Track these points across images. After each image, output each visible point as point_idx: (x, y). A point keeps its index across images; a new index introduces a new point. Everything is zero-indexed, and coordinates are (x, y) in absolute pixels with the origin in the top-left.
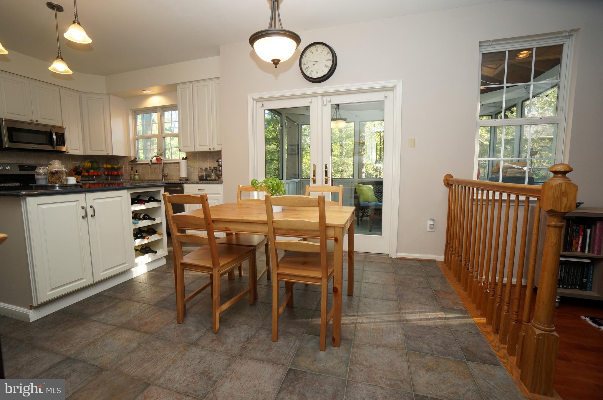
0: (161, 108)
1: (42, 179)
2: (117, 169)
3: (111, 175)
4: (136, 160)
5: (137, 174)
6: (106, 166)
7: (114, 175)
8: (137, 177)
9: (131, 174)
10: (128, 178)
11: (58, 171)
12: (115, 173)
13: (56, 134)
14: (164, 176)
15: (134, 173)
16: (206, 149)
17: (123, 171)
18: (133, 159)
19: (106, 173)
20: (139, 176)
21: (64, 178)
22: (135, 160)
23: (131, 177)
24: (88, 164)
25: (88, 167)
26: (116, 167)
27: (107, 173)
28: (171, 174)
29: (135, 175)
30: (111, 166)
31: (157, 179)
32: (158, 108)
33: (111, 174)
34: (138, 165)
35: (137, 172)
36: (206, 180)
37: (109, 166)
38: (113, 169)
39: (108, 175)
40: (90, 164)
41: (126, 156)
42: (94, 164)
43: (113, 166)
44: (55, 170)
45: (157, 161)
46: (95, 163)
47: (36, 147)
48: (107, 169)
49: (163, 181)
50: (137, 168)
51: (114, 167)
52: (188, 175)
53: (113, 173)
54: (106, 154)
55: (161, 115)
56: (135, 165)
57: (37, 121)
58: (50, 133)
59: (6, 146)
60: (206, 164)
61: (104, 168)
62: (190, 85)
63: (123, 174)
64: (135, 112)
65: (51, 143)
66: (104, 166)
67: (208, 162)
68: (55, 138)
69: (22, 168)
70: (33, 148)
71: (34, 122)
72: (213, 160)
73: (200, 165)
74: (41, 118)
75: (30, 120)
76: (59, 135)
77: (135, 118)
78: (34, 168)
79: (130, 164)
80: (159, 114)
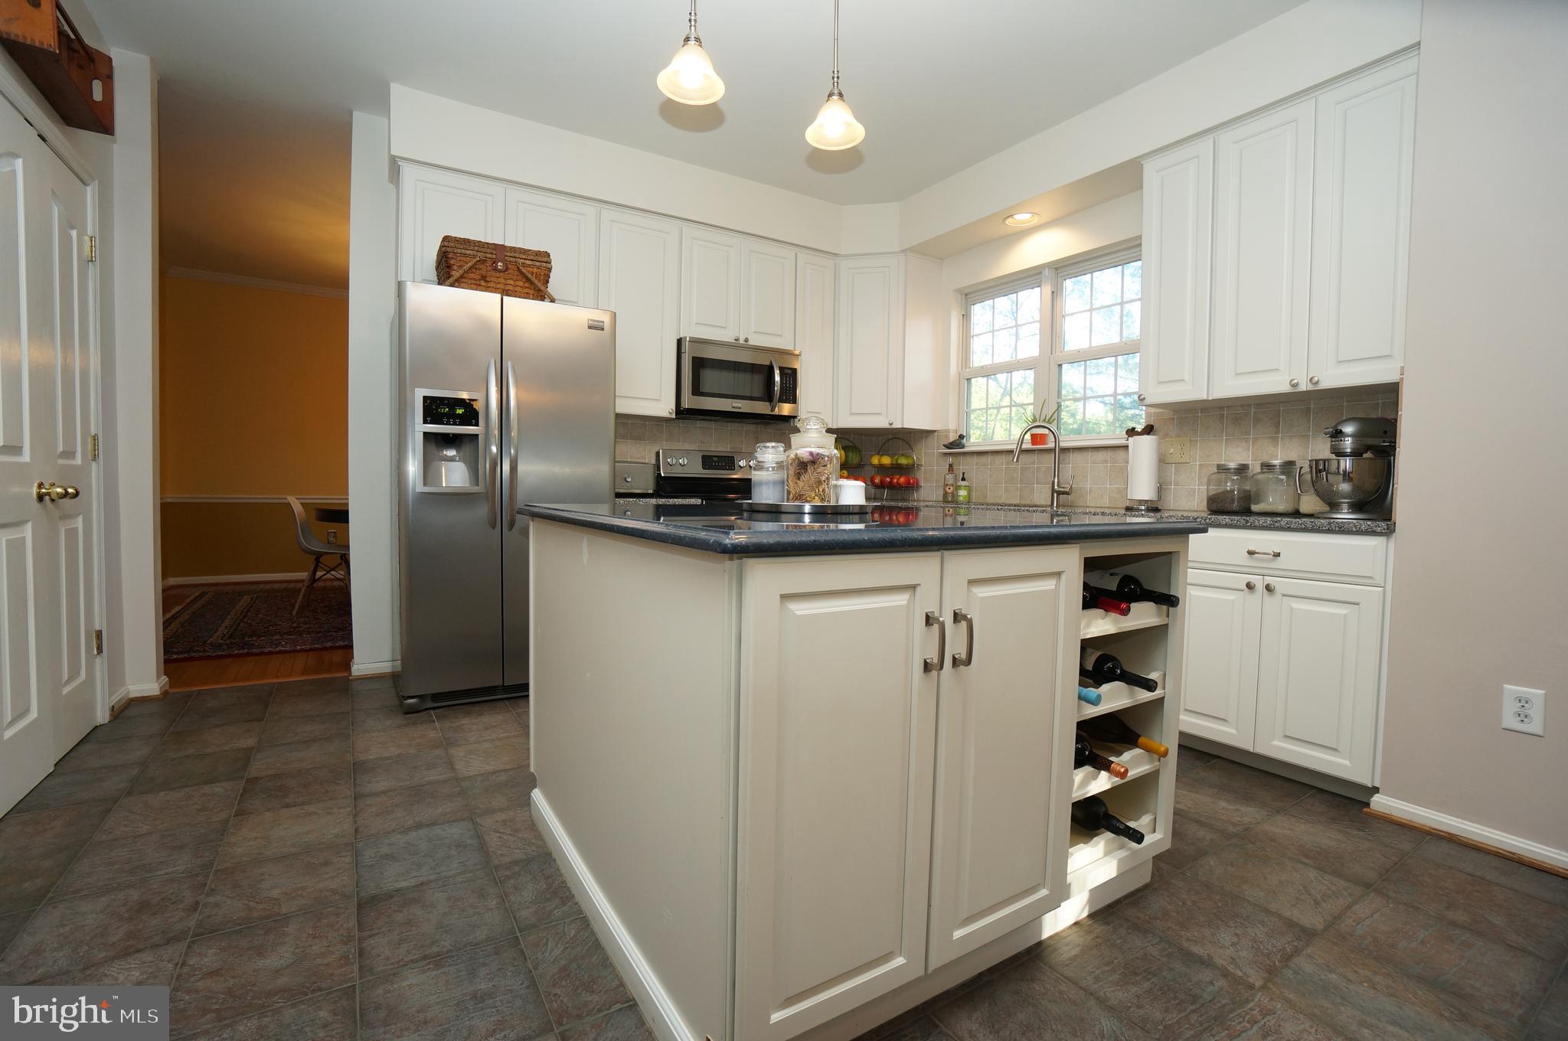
0: (1056, 269)
1: (767, 483)
2: (908, 470)
3: (891, 486)
4: (961, 443)
5: (963, 483)
6: (879, 460)
7: (899, 487)
8: (963, 493)
9: (947, 485)
10: (938, 495)
11: (818, 454)
12: (902, 480)
13: (781, 369)
14: (1059, 493)
15: (956, 479)
16: (1276, 384)
17: (921, 476)
18: (952, 438)
19: (877, 481)
20: (969, 489)
21: (833, 482)
22: (958, 443)
23: (945, 494)
26: (903, 461)
27: (881, 481)
28: (1081, 488)
29: (958, 488)
30: (892, 461)
31: (1028, 502)
32: (1047, 270)
33: (891, 482)
34: (969, 458)
35: (963, 479)
36: (1248, 512)
37: (886, 460)
38: (897, 469)
39: (882, 485)
41: (935, 431)
42: (850, 454)
43: (897, 461)
44: (811, 454)
45: (1032, 445)
46: (852, 451)
47: (740, 405)
48: (881, 467)
49: (1052, 508)
50: (963, 466)
51: (899, 462)
52: (1160, 490)
53: (895, 480)
54: (885, 425)
55: (1053, 292)
56: (958, 458)
57: (746, 340)
58: (770, 369)
59: (686, 404)
60: (1240, 450)
61: (874, 466)
62: (1205, 146)
63: (923, 485)
64: (970, 296)
65: (768, 396)
66: (875, 460)
67: (1247, 441)
68: (779, 383)
69: (708, 461)
70: (733, 407)
71: (742, 341)
72: (1277, 432)
73: (1208, 456)
74: (755, 332)
75: (734, 337)
76: (786, 374)
77: (966, 317)
78: (729, 462)
79: (946, 454)
80: (1047, 289)
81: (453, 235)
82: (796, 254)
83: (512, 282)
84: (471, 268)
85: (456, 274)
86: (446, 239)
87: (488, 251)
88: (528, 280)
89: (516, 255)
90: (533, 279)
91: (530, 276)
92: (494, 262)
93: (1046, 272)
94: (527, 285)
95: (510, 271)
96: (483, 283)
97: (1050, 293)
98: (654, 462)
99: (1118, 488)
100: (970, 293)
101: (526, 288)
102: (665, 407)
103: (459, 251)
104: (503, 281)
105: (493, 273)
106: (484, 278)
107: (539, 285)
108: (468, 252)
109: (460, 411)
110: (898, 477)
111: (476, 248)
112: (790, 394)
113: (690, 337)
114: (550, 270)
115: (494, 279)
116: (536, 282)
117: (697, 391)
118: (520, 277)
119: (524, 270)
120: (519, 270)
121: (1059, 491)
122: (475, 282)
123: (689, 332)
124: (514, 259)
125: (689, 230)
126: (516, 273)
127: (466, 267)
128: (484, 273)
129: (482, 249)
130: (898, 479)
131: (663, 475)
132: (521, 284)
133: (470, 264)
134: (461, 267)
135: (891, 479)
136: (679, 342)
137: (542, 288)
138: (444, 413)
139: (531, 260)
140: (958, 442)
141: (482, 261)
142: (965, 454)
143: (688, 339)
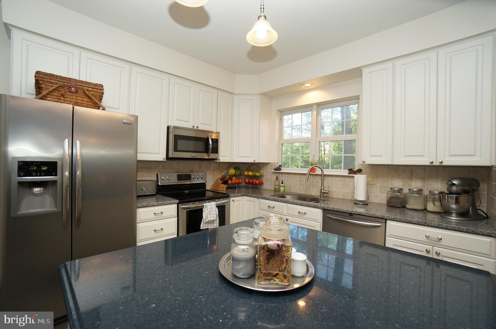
0: (318, 105)
2: (259, 177)
3: (252, 184)
5: (282, 185)
7: (256, 184)
8: (282, 188)
9: (276, 185)
10: (272, 188)
15: (279, 183)
17: (264, 180)
19: (247, 181)
20: (285, 187)
23: (275, 188)
24: (232, 171)
25: (232, 174)
26: (257, 174)
27: (249, 181)
29: (280, 186)
30: (253, 173)
33: (252, 182)
34: (284, 175)
35: (282, 183)
37: (250, 173)
38: (255, 177)
39: (249, 183)
40: (234, 170)
41: (270, 163)
42: (237, 171)
43: (255, 174)
47: (195, 155)
48: (248, 176)
50: (281, 177)
52: (368, 197)
53: (254, 181)
54: (252, 161)
55: (317, 114)
56: (279, 174)
57: (197, 127)
58: (208, 139)
59: (170, 156)
60: (397, 181)
61: (245, 175)
62: (389, 65)
63: (264, 183)
64: (282, 112)
65: (206, 151)
66: (246, 173)
67: (400, 178)
68: (211, 144)
69: (180, 177)
70: (192, 156)
71: (195, 128)
72: (412, 176)
73: (383, 183)
74: (201, 123)
75: (192, 126)
76: (214, 141)
77: (281, 120)
78: (188, 177)
79: (274, 172)
80: (315, 113)
81: (43, 71)
82: (218, 92)
83: (80, 99)
84: (54, 90)
85: (44, 93)
86: (37, 72)
87: (66, 81)
88: (90, 98)
89: (83, 85)
90: (93, 98)
91: (91, 96)
92: (69, 88)
93: (315, 106)
94: (89, 100)
95: (79, 93)
96: (62, 98)
97: (316, 114)
98: (156, 179)
99: (346, 192)
100: (283, 111)
101: (89, 102)
102: (161, 156)
103: (46, 80)
104: (75, 98)
105: (69, 93)
106: (63, 95)
107: (96, 101)
108: (53, 81)
109: (44, 168)
110: (256, 180)
111: (58, 79)
112: (216, 150)
113: (173, 126)
114: (103, 93)
115: (70, 97)
116: (95, 99)
117: (176, 150)
118: (85, 96)
119: (87, 93)
120: (85, 93)
121: (323, 192)
122: (57, 97)
123: (172, 124)
124: (81, 87)
125: (173, 79)
126: (83, 94)
127: (51, 89)
128: (63, 93)
129: (62, 80)
130: (256, 181)
131: (160, 185)
132: (86, 100)
133: (54, 88)
134: (46, 89)
135: (253, 181)
136: (168, 128)
137: (98, 102)
138: (33, 170)
139: (92, 88)
140: (279, 168)
141: (63, 87)
142: (282, 173)
143: (172, 127)
